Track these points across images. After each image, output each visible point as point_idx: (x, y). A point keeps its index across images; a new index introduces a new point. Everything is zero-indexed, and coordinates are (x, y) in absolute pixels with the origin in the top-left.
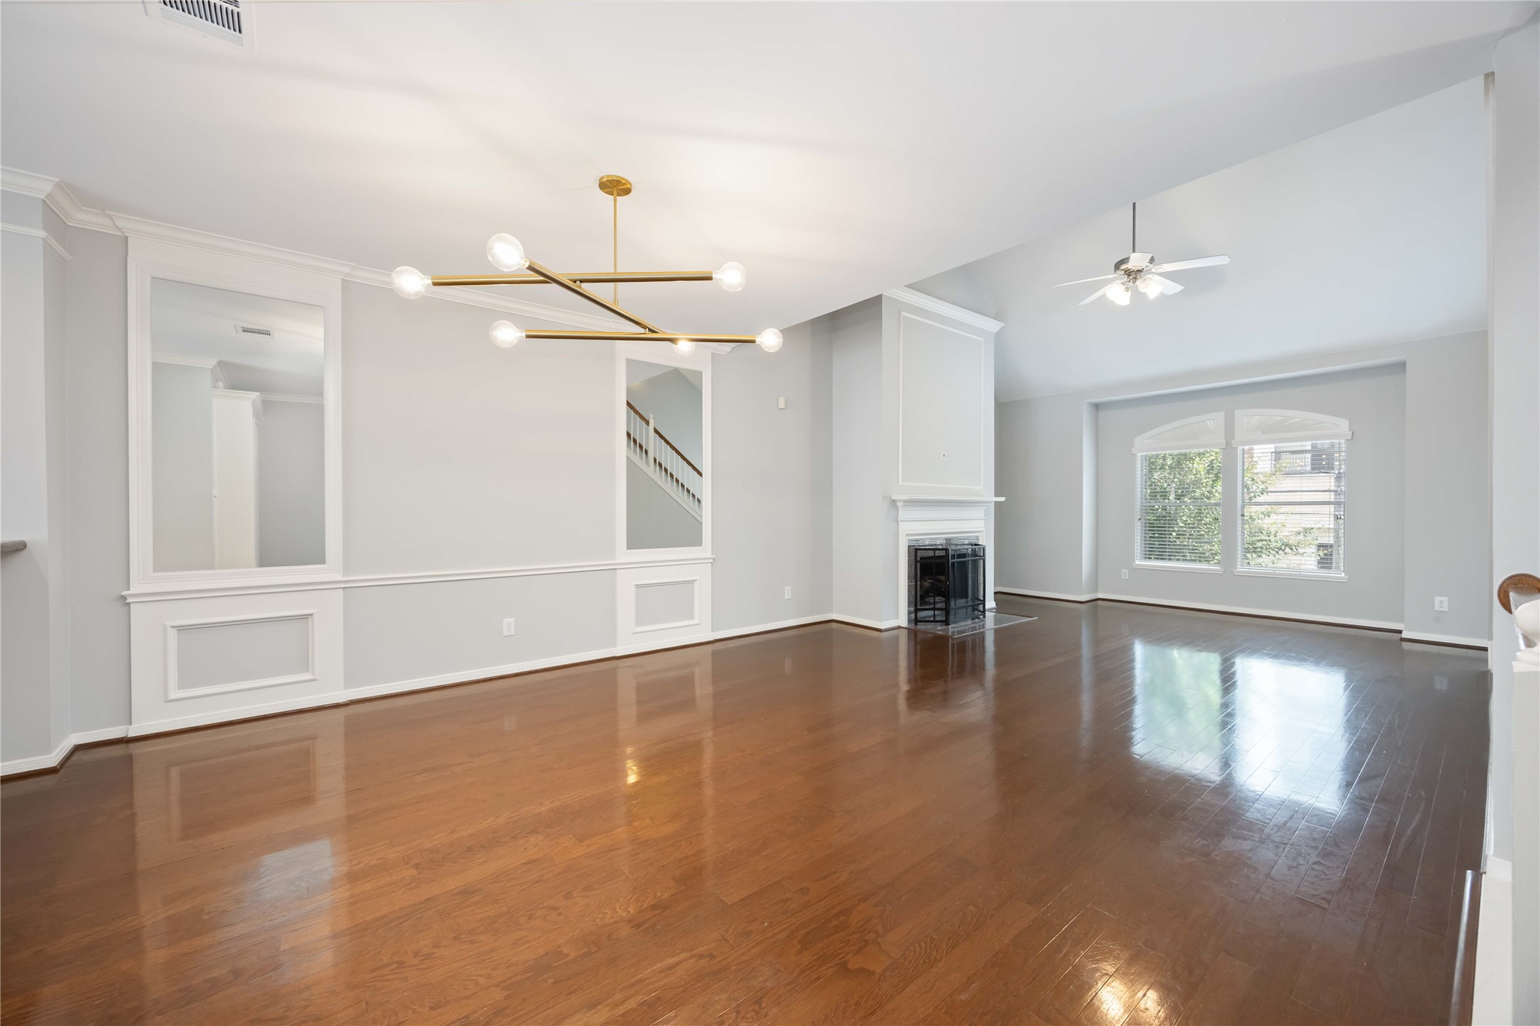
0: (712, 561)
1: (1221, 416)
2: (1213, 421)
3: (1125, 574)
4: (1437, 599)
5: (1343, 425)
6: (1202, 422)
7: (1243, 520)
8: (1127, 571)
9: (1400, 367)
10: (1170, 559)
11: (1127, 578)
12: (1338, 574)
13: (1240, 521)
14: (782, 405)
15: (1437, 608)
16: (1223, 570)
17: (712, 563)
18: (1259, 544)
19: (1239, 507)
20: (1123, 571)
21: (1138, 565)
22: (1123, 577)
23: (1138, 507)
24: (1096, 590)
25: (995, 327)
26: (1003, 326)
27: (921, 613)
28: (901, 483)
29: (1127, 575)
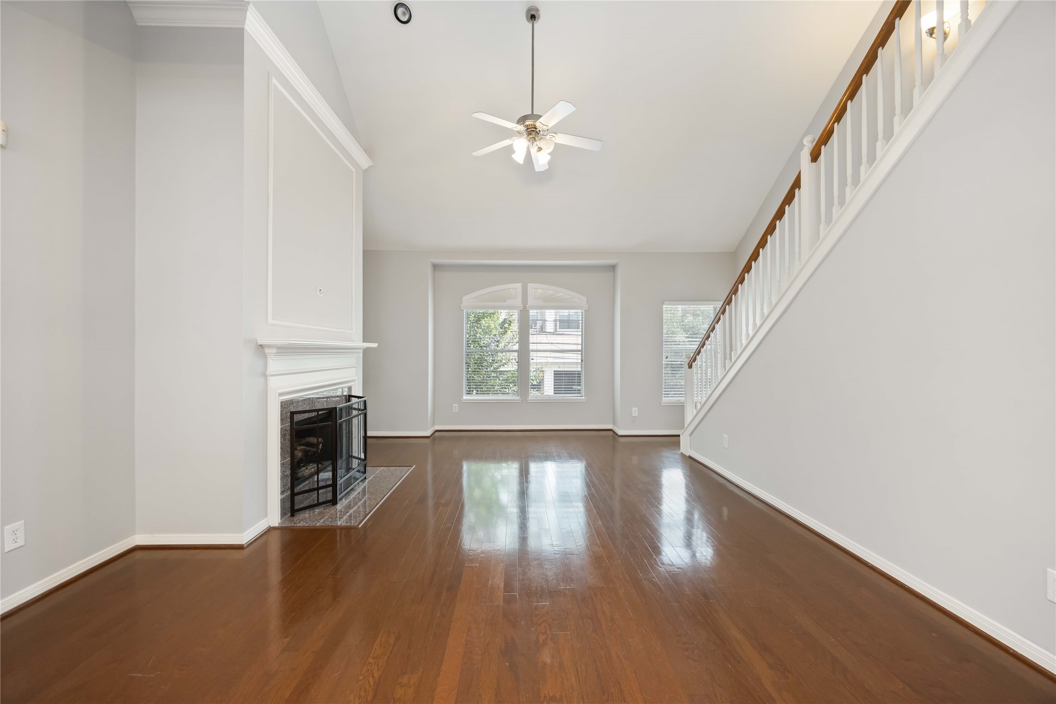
1: (519, 286)
2: (515, 290)
3: (456, 407)
5: (584, 300)
6: (508, 289)
8: (457, 405)
9: (613, 268)
10: (488, 394)
11: (457, 411)
12: (581, 397)
13: (531, 364)
15: (633, 415)
16: (521, 399)
20: (454, 405)
21: (466, 400)
22: (454, 411)
23: (465, 353)
24: (434, 424)
25: (364, 161)
26: (372, 166)
27: (297, 498)
28: (270, 321)
29: (457, 408)
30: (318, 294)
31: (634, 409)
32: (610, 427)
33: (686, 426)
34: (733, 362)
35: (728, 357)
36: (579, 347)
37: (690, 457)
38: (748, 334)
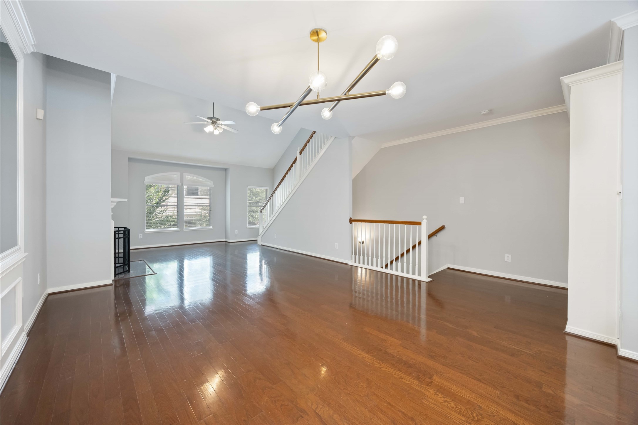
1: (179, 174)
2: (176, 175)
6: (172, 175)
8: (142, 235)
9: (226, 170)
16: (180, 230)
20: (140, 235)
21: (147, 232)
27: (117, 269)
29: (142, 237)
31: (236, 231)
32: (224, 240)
33: (259, 235)
34: (274, 215)
35: (272, 213)
36: (209, 205)
37: (262, 245)
38: (278, 207)
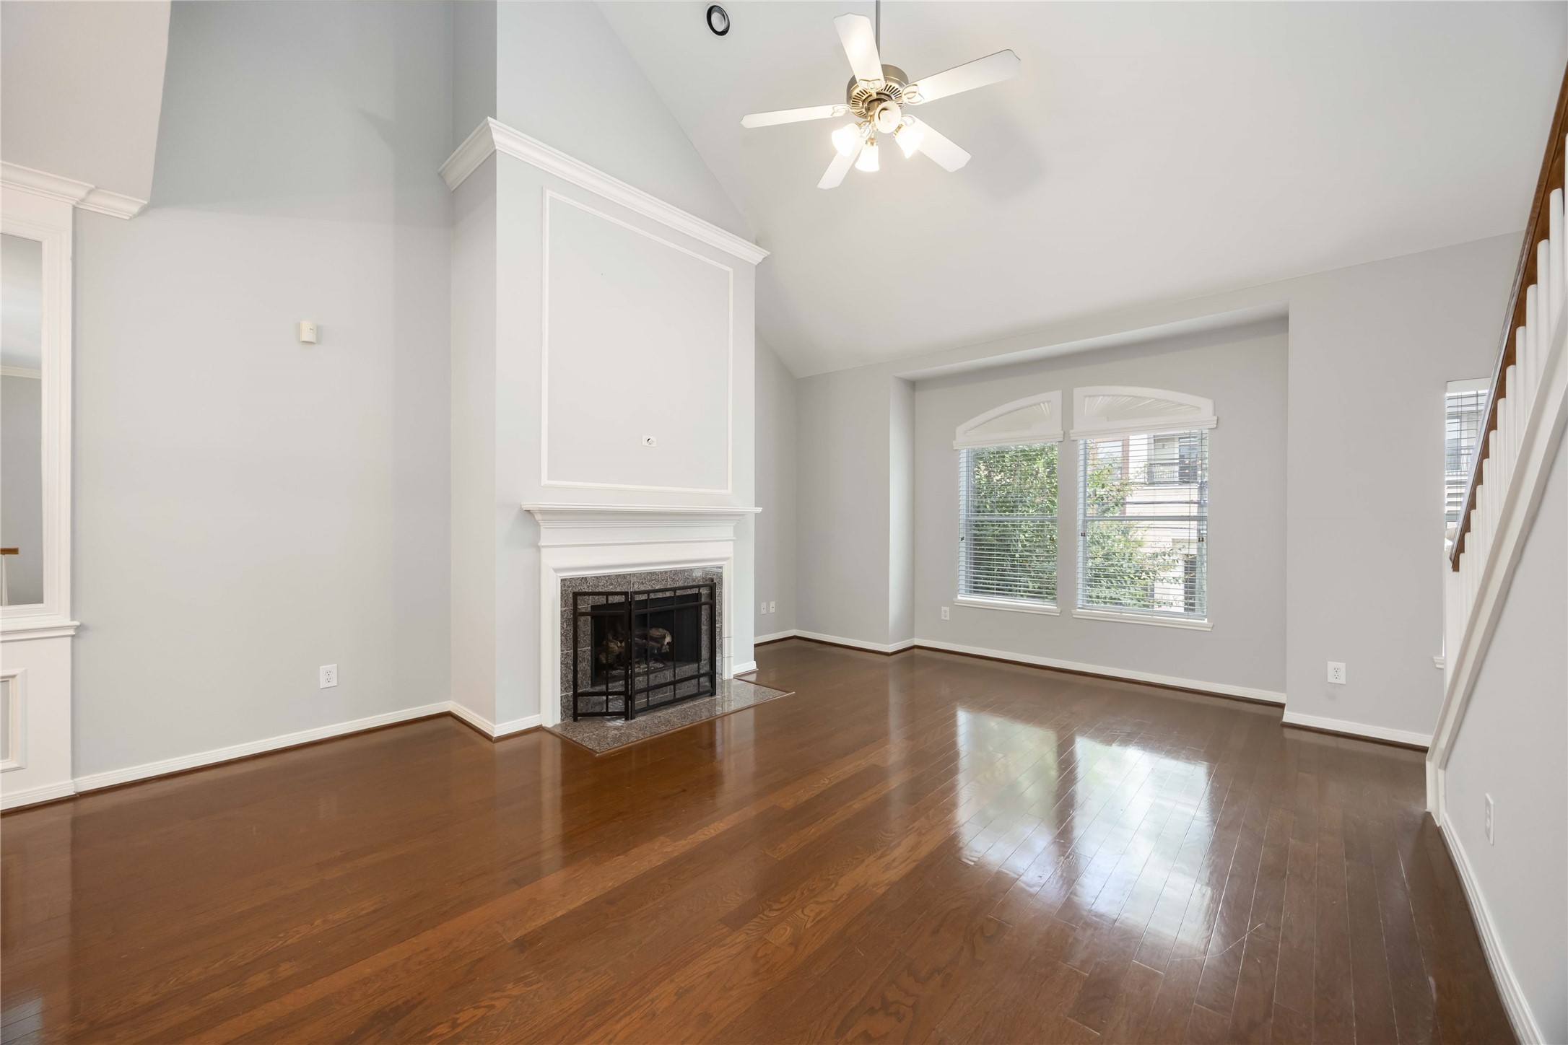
0: (72, 632)
1: (1056, 396)
2: (1047, 403)
3: (945, 611)
4: (1331, 665)
5: (1206, 406)
6: (1035, 405)
7: (1085, 541)
8: (947, 609)
9: (1279, 322)
11: (948, 618)
12: (1201, 622)
13: (1081, 543)
14: (307, 335)
15: (1331, 679)
16: (1060, 610)
17: (73, 636)
18: (1111, 570)
19: (1080, 522)
20: (943, 608)
22: (943, 618)
23: (962, 521)
24: (912, 635)
25: (754, 255)
26: (768, 256)
27: (581, 700)
28: (545, 481)
29: (948, 614)
30: (645, 443)
